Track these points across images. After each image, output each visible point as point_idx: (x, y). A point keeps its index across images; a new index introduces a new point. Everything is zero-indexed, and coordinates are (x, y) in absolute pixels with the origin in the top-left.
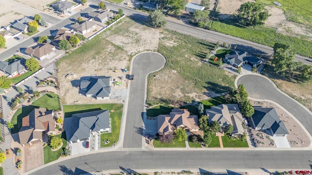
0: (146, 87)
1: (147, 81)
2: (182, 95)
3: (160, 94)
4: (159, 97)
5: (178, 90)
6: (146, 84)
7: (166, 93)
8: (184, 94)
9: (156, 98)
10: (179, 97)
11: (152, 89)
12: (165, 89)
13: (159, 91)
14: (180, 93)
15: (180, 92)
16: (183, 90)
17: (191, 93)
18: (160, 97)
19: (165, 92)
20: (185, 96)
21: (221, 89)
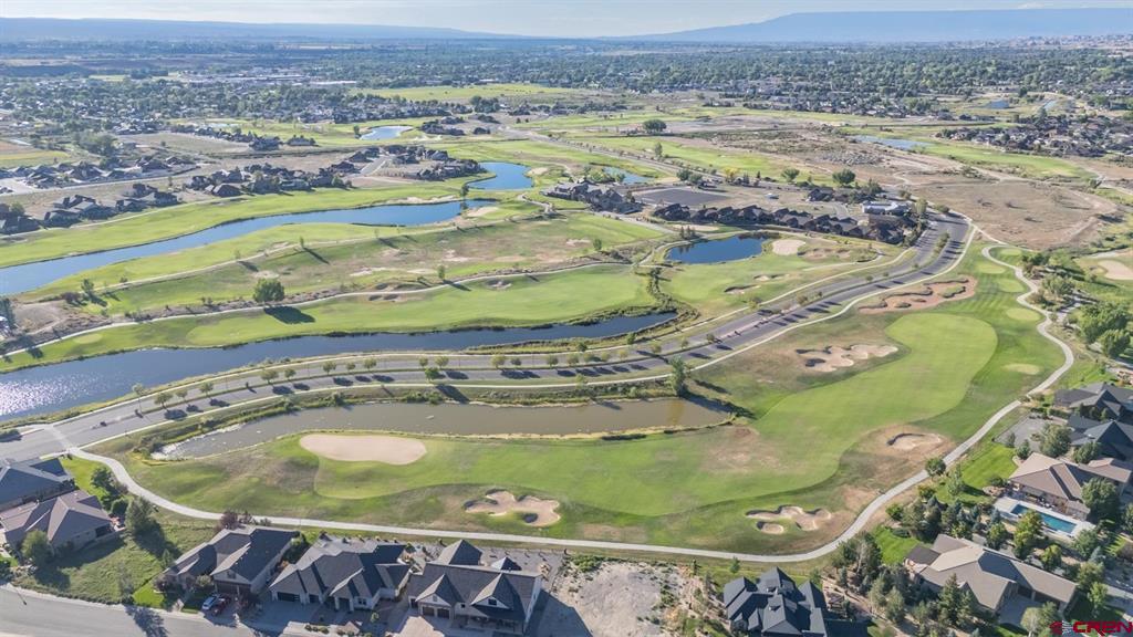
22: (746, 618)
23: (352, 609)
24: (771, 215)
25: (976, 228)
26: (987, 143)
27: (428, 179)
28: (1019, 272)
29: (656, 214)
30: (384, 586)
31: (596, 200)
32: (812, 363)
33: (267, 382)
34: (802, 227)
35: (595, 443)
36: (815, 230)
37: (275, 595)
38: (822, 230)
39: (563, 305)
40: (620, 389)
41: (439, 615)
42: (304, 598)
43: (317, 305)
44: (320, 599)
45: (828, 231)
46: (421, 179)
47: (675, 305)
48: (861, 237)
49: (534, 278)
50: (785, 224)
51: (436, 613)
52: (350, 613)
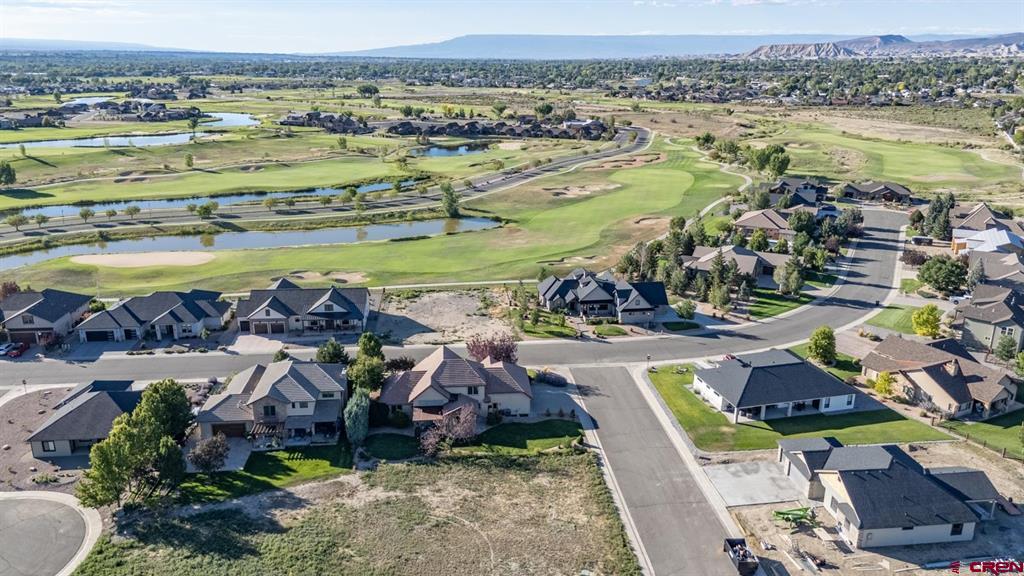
0: (626, 517)
1: (637, 552)
2: (425, 492)
3: (540, 492)
4: (543, 480)
5: (440, 513)
6: (633, 534)
7: (510, 496)
8: (416, 497)
9: (554, 472)
10: (440, 483)
11: (588, 513)
12: (514, 515)
13: (547, 503)
14: (434, 500)
15: (434, 506)
16: (416, 513)
17: (376, 504)
18: (536, 481)
19: (515, 501)
20: (410, 489)
21: (188, 527)
22: (563, 297)
23: (176, 337)
24: (492, 128)
25: (655, 132)
26: (645, 99)
27: (150, 121)
28: (695, 148)
29: (390, 131)
30: (208, 316)
31: (330, 125)
32: (557, 194)
33: (14, 229)
34: (519, 135)
35: (386, 244)
36: (530, 136)
37: (83, 335)
38: (536, 136)
39: (321, 178)
40: (397, 215)
41: (273, 332)
42: (119, 334)
43: (56, 187)
44: (138, 333)
45: (541, 136)
46: (141, 120)
47: (429, 174)
48: (570, 138)
49: (285, 165)
50: (504, 134)
51: (269, 329)
52: (175, 340)
